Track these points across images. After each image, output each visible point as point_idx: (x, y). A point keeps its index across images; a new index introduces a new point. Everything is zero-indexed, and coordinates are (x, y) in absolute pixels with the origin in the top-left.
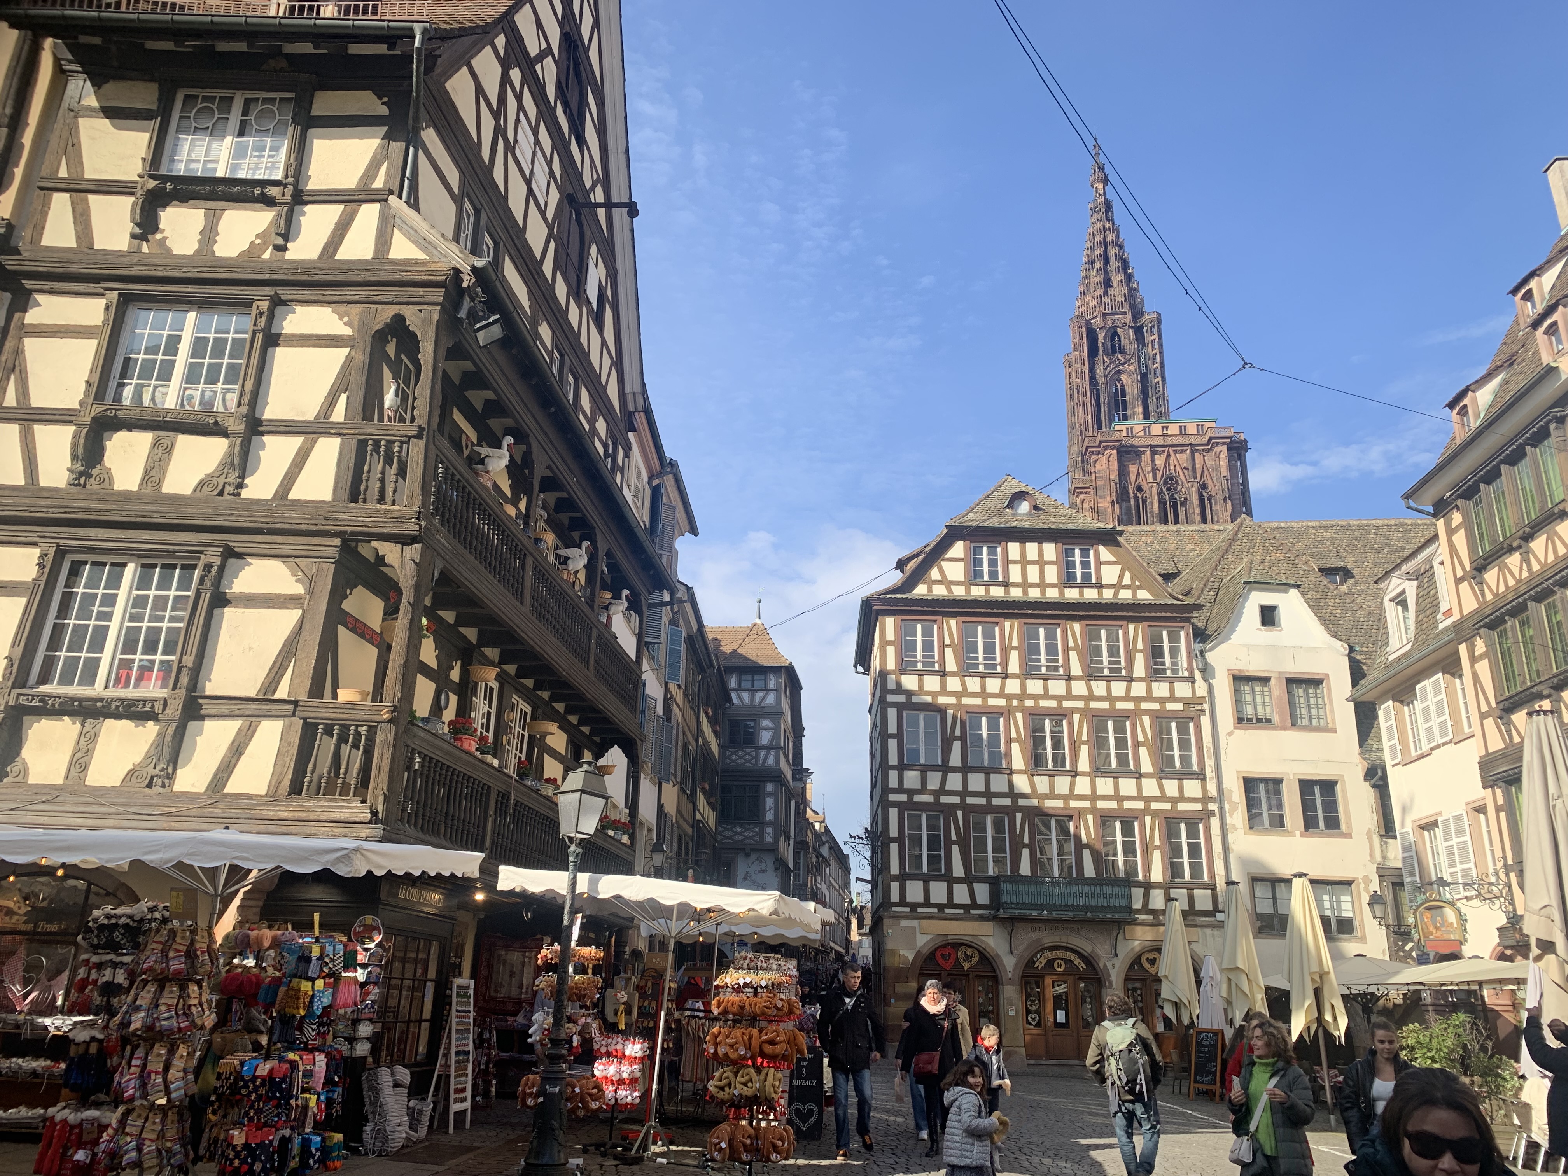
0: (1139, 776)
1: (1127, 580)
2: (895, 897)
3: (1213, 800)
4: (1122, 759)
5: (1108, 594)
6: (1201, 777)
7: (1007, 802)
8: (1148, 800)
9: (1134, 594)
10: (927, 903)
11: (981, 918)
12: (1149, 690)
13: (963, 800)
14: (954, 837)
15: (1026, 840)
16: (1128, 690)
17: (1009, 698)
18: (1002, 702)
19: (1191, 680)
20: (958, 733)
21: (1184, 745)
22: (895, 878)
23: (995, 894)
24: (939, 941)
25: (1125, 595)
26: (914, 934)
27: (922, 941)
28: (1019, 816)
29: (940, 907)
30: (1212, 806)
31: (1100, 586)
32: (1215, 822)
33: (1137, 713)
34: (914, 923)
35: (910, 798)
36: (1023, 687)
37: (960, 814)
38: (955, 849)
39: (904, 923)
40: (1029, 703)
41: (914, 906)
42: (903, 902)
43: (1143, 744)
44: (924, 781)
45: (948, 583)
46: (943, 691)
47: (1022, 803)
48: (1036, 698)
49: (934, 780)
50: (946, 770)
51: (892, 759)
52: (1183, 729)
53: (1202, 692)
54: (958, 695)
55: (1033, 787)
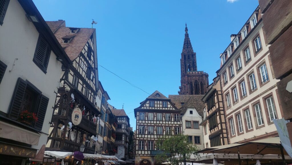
1: (171, 107)
2: (137, 153)
4: (170, 133)
5: (169, 109)
7: (153, 139)
9: (172, 109)
10: (141, 154)
11: (149, 156)
12: (174, 123)
13: (147, 139)
14: (146, 144)
15: (156, 145)
16: (171, 123)
17: (154, 124)
18: (153, 125)
19: (180, 121)
20: (147, 129)
21: (179, 131)
22: (137, 150)
23: (151, 153)
24: (143, 159)
25: (171, 109)
26: (139, 158)
27: (140, 160)
28: (155, 141)
29: (143, 155)
31: (168, 108)
33: (172, 126)
34: (140, 157)
35: (140, 139)
36: (156, 122)
37: (147, 141)
38: (146, 146)
39: (138, 157)
40: (157, 125)
41: (139, 154)
43: (173, 131)
44: (142, 136)
45: (146, 107)
46: (145, 123)
47: (155, 139)
48: (158, 124)
49: (143, 136)
50: (145, 134)
51: (137, 133)
52: (178, 129)
53: (181, 123)
54: (147, 124)
55: (157, 137)
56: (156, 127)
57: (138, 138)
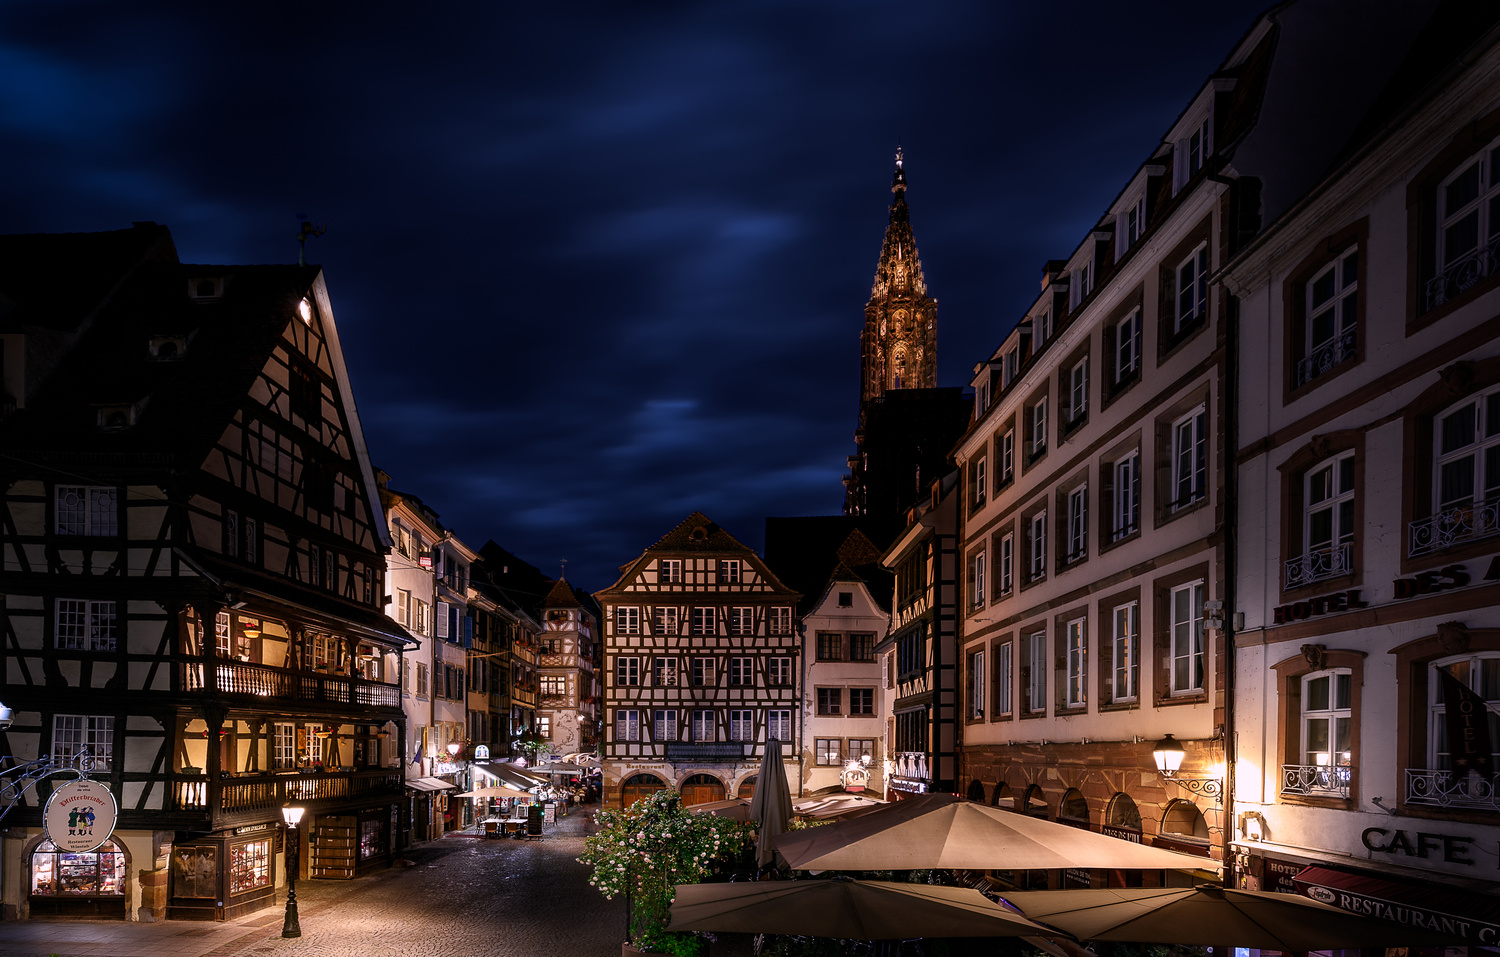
0: (755, 688)
1: (759, 581)
2: (609, 752)
3: (798, 700)
4: (747, 680)
5: (746, 589)
6: (793, 687)
7: (678, 704)
8: (760, 701)
9: (763, 589)
10: (628, 755)
11: (658, 762)
12: (767, 642)
13: (651, 704)
14: (645, 722)
15: (687, 723)
16: (754, 642)
17: (682, 649)
18: (678, 651)
19: (793, 636)
20: (649, 668)
21: (784, 671)
22: (610, 744)
23: (666, 750)
24: (634, 773)
25: (757, 589)
26: (620, 770)
27: (625, 773)
28: (683, 711)
29: (635, 757)
30: (797, 704)
31: (741, 584)
32: (797, 711)
33: (757, 656)
34: (620, 765)
35: (620, 703)
36: (690, 642)
37: (648, 711)
38: (645, 729)
39: (614, 765)
40: (693, 651)
41: (620, 757)
42: (614, 755)
43: (759, 672)
44: (628, 694)
45: (645, 584)
46: (642, 646)
47: (685, 704)
48: (698, 648)
49: (634, 693)
50: (642, 688)
51: (610, 683)
52: (785, 663)
53: (798, 643)
54: (650, 648)
55: (692, 694)
56: (687, 658)
57: (610, 700)
